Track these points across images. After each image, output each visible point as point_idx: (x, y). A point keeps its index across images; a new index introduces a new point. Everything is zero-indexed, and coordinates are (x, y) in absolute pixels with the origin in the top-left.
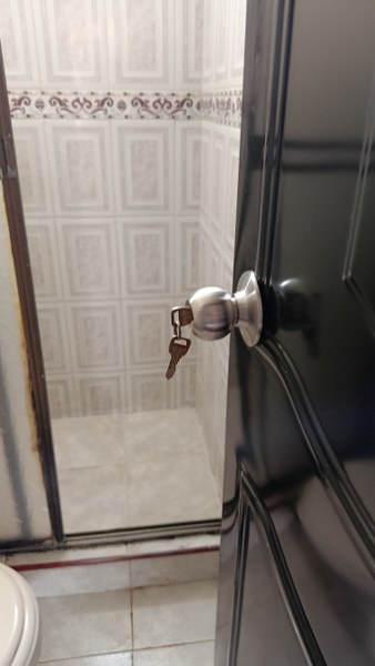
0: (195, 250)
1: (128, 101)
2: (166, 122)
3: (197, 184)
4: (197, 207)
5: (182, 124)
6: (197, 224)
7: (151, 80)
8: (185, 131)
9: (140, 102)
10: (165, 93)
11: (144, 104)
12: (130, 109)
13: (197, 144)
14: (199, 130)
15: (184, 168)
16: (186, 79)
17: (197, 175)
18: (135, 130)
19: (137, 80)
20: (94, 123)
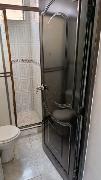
0: (33, 83)
1: (20, 60)
2: (27, 63)
3: (32, 72)
4: (32, 76)
5: (29, 63)
6: (33, 78)
7: (24, 57)
8: (30, 64)
9: (22, 61)
10: (26, 59)
11: (23, 61)
12: (21, 62)
13: (32, 66)
14: (32, 64)
15: (30, 70)
16: (30, 57)
17: (32, 71)
18: (22, 65)
19: (22, 57)
20: (15, 64)
